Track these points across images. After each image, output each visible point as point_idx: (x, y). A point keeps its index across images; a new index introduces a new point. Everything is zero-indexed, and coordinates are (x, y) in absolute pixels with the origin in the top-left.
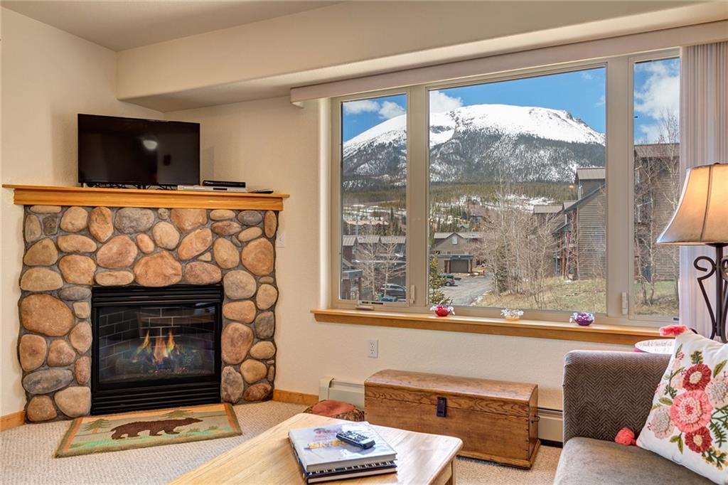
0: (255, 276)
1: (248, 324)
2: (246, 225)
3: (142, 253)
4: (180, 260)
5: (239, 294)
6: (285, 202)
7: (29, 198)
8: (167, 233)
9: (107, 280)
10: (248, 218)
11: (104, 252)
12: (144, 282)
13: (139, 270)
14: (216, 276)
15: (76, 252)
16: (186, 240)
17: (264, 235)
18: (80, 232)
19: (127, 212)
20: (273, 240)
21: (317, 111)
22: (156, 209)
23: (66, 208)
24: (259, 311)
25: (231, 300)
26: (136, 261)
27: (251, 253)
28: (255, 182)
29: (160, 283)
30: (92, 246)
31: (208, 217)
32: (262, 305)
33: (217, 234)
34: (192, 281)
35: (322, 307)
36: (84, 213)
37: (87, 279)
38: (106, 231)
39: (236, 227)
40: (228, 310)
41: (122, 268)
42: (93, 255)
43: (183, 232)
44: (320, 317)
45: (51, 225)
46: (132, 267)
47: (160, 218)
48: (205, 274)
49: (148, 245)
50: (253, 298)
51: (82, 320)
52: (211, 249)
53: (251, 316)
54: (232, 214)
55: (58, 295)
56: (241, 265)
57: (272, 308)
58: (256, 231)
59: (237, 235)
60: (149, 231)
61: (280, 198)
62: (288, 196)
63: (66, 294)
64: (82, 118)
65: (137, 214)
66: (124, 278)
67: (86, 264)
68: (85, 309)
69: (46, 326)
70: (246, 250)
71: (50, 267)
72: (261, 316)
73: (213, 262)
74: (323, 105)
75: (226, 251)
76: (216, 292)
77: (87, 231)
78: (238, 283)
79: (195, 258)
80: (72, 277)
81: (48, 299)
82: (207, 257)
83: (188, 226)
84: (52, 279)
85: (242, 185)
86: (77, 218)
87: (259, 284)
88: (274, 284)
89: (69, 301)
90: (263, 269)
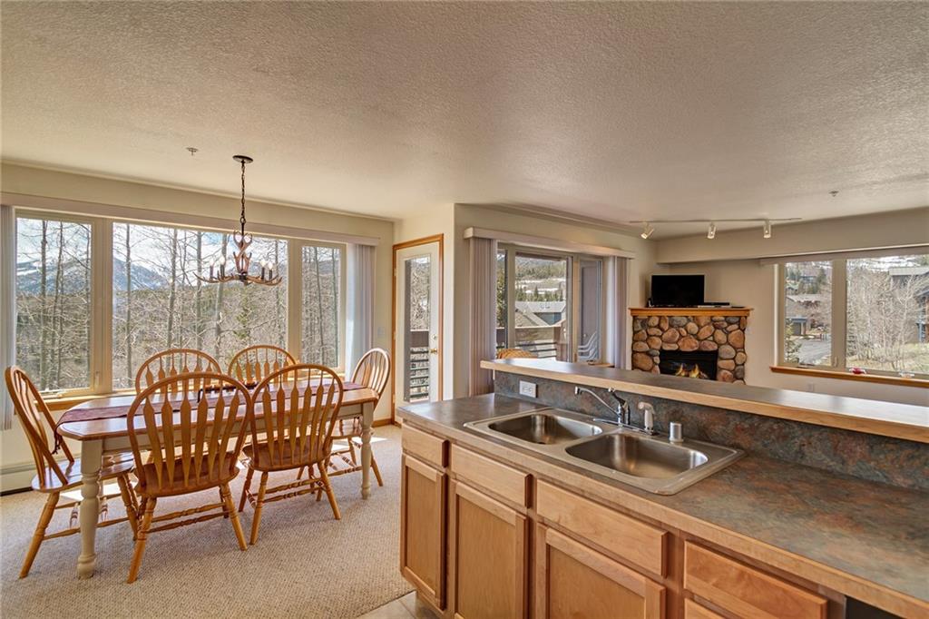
0: (734, 348)
1: (731, 371)
2: (730, 324)
3: (681, 336)
4: (699, 340)
5: (728, 357)
6: (751, 312)
7: (636, 313)
8: (692, 327)
9: (667, 348)
10: (732, 320)
11: (665, 335)
12: (682, 349)
13: (680, 344)
14: (716, 347)
15: (655, 335)
16: (702, 330)
17: (739, 328)
18: (655, 327)
19: (675, 318)
20: (743, 331)
21: (773, 268)
22: (687, 317)
23: (649, 317)
24: (737, 365)
25: (722, 359)
26: (679, 340)
27: (733, 337)
28: (735, 302)
29: (689, 350)
30: (660, 333)
31: (712, 320)
32: (739, 363)
33: (716, 328)
34: (704, 349)
35: (775, 365)
36: (657, 319)
37: (658, 347)
38: (665, 326)
39: (725, 324)
40: (720, 363)
41: (674, 343)
42: (660, 337)
43: (700, 327)
44: (774, 370)
45: (645, 323)
46: (677, 343)
47: (689, 321)
48: (711, 347)
49: (684, 333)
50: (734, 359)
51: (656, 364)
52: (713, 335)
53: (733, 368)
54: (723, 318)
55: (647, 353)
56: (728, 343)
57: (743, 364)
58: (736, 326)
59: (726, 328)
60: (685, 327)
61: (748, 310)
62: (752, 309)
63: (651, 353)
64: (655, 278)
65: (679, 319)
66: (674, 347)
67: (658, 340)
68: (657, 360)
69: (643, 366)
70: (730, 336)
71: (644, 341)
72: (738, 368)
73: (714, 341)
74: (776, 266)
75: (720, 336)
76: (715, 355)
77: (658, 326)
78: (727, 351)
79: (706, 339)
80: (653, 346)
81: (643, 355)
82: (711, 338)
83: (702, 324)
84: (645, 347)
85: (728, 304)
86: (655, 321)
87: (737, 353)
88: (744, 352)
89: (652, 356)
90: (739, 345)
